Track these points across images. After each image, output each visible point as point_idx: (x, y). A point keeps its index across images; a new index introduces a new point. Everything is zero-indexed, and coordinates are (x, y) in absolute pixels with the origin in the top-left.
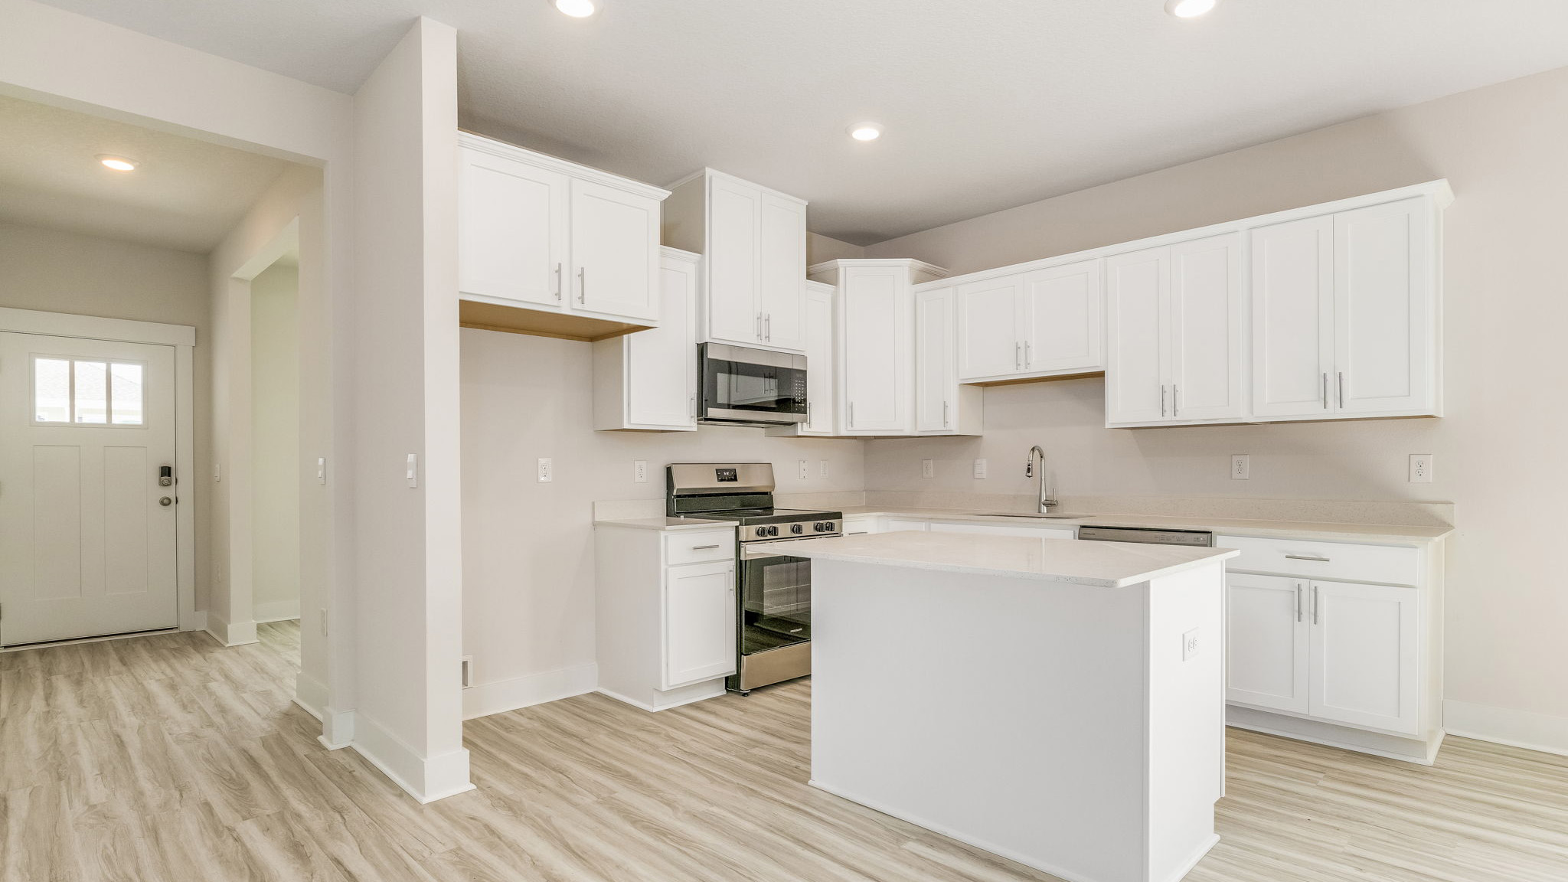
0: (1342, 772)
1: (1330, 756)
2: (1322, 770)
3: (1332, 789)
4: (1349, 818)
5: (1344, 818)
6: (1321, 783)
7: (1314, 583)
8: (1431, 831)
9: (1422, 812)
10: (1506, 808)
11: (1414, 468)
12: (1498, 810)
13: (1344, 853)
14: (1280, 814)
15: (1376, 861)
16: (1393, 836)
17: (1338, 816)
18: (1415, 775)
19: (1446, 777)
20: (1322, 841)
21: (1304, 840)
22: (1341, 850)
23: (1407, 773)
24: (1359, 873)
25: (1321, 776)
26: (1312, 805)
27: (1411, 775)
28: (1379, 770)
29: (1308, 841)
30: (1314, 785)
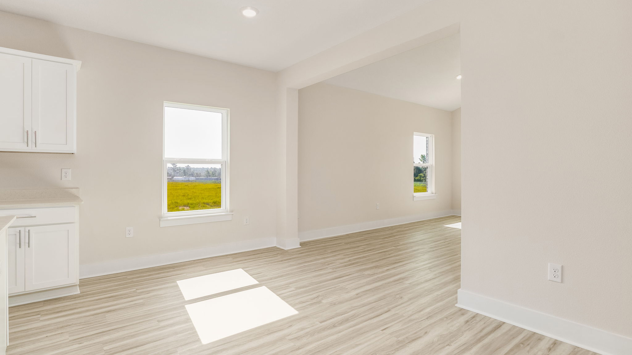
0: (47, 310)
1: (38, 306)
2: (38, 313)
3: (48, 319)
4: (63, 327)
5: (61, 328)
6: (41, 319)
7: (27, 229)
8: (95, 316)
9: (87, 311)
10: (112, 297)
11: (63, 174)
12: (110, 299)
13: (70, 341)
14: (31, 341)
15: (84, 337)
16: (83, 325)
17: (58, 328)
18: (77, 299)
19: (87, 295)
20: (58, 342)
21: (51, 345)
22: (68, 340)
23: (73, 300)
24: (81, 345)
25: (39, 316)
26: (44, 330)
27: (75, 299)
28: (62, 303)
29: (52, 345)
30: (39, 321)
